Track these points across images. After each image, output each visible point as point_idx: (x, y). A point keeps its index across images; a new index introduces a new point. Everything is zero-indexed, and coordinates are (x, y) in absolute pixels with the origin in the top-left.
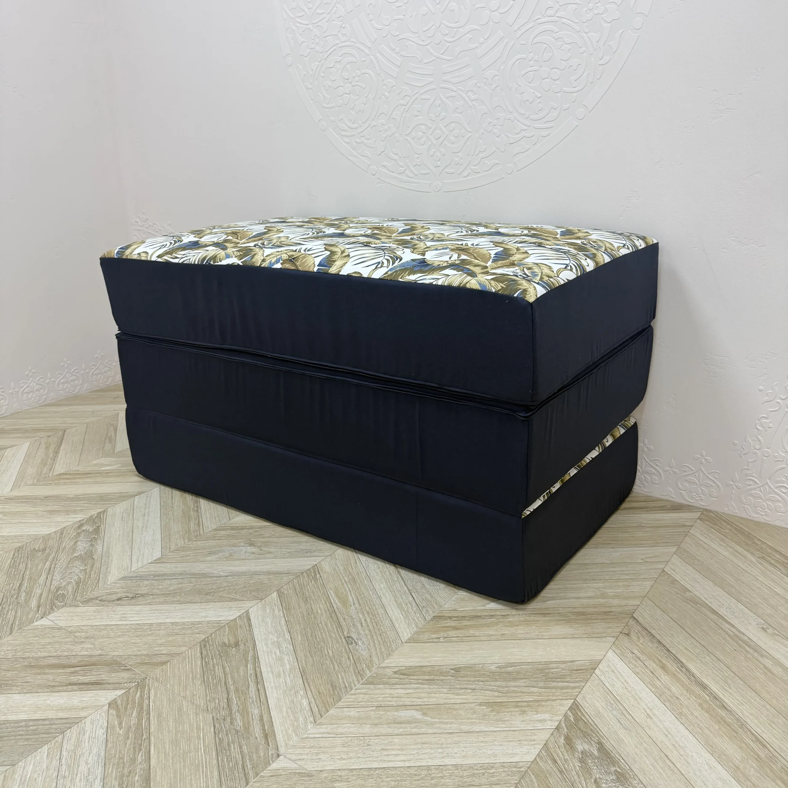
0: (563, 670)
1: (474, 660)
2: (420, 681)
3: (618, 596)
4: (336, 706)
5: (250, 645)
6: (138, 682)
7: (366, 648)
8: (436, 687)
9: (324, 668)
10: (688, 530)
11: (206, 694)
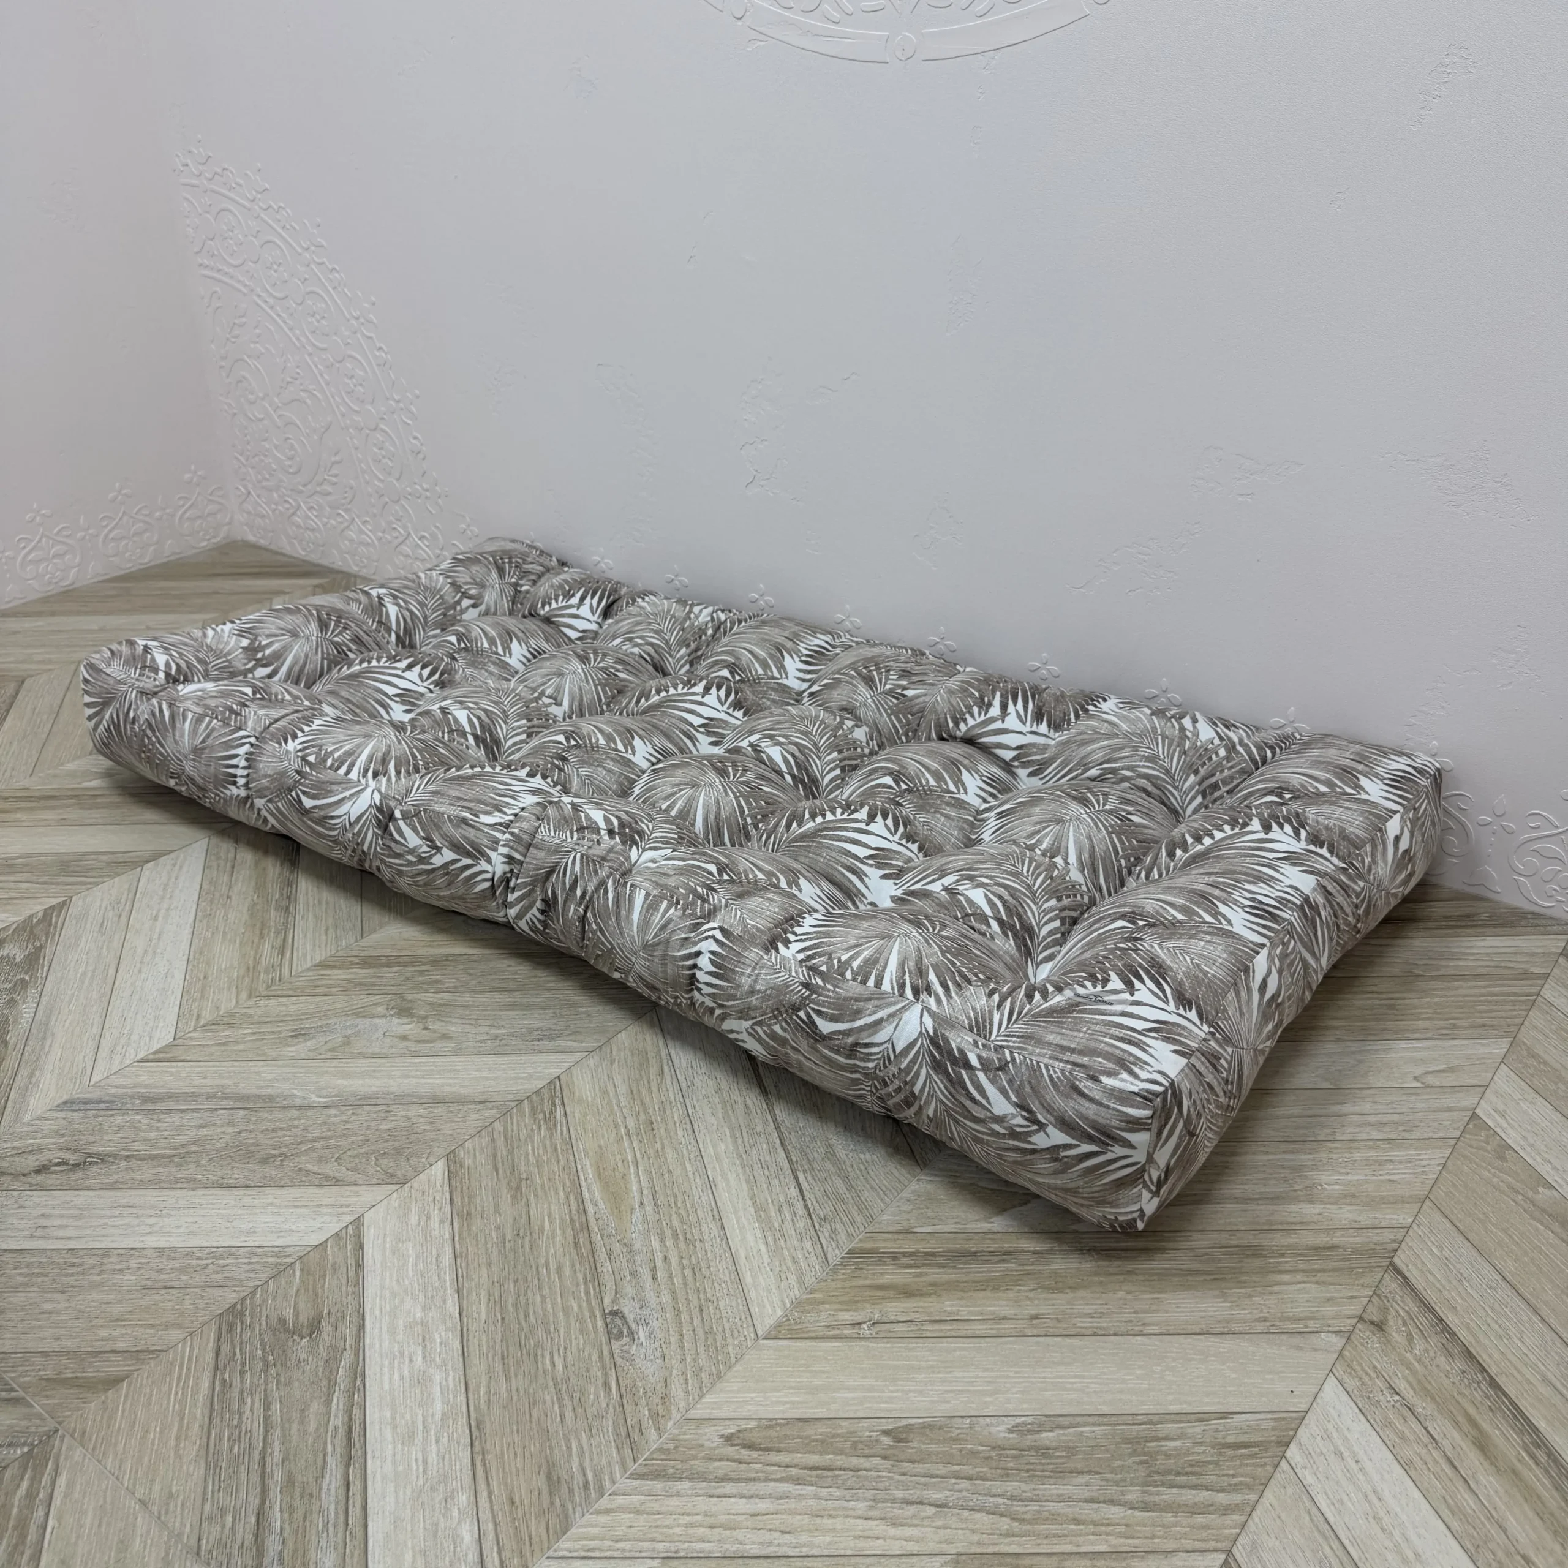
0: (1196, 1443)
1: (948, 1402)
2: (794, 1471)
3: (1353, 1196)
4: (551, 1553)
5: (349, 1330)
6: (32, 1444)
7: (658, 1354)
8: (837, 1493)
9: (535, 1414)
10: (1535, 990)
11: (204, 1494)
